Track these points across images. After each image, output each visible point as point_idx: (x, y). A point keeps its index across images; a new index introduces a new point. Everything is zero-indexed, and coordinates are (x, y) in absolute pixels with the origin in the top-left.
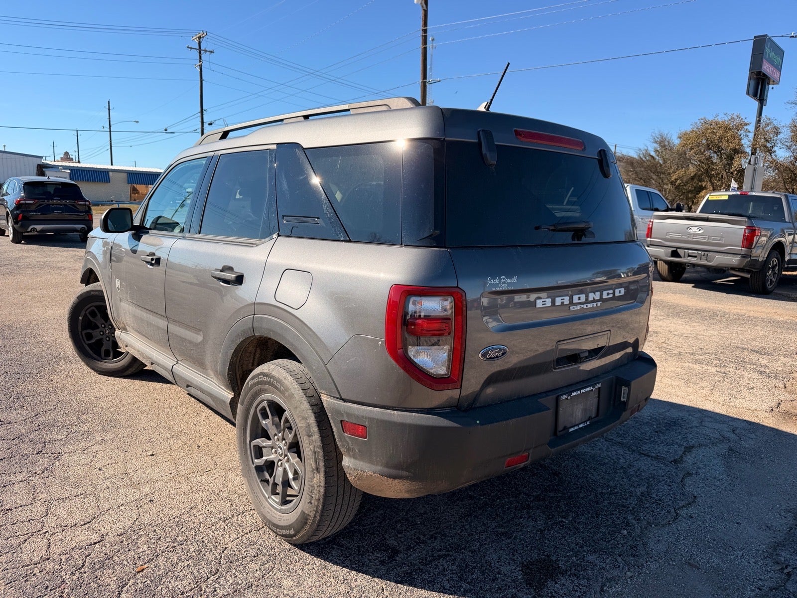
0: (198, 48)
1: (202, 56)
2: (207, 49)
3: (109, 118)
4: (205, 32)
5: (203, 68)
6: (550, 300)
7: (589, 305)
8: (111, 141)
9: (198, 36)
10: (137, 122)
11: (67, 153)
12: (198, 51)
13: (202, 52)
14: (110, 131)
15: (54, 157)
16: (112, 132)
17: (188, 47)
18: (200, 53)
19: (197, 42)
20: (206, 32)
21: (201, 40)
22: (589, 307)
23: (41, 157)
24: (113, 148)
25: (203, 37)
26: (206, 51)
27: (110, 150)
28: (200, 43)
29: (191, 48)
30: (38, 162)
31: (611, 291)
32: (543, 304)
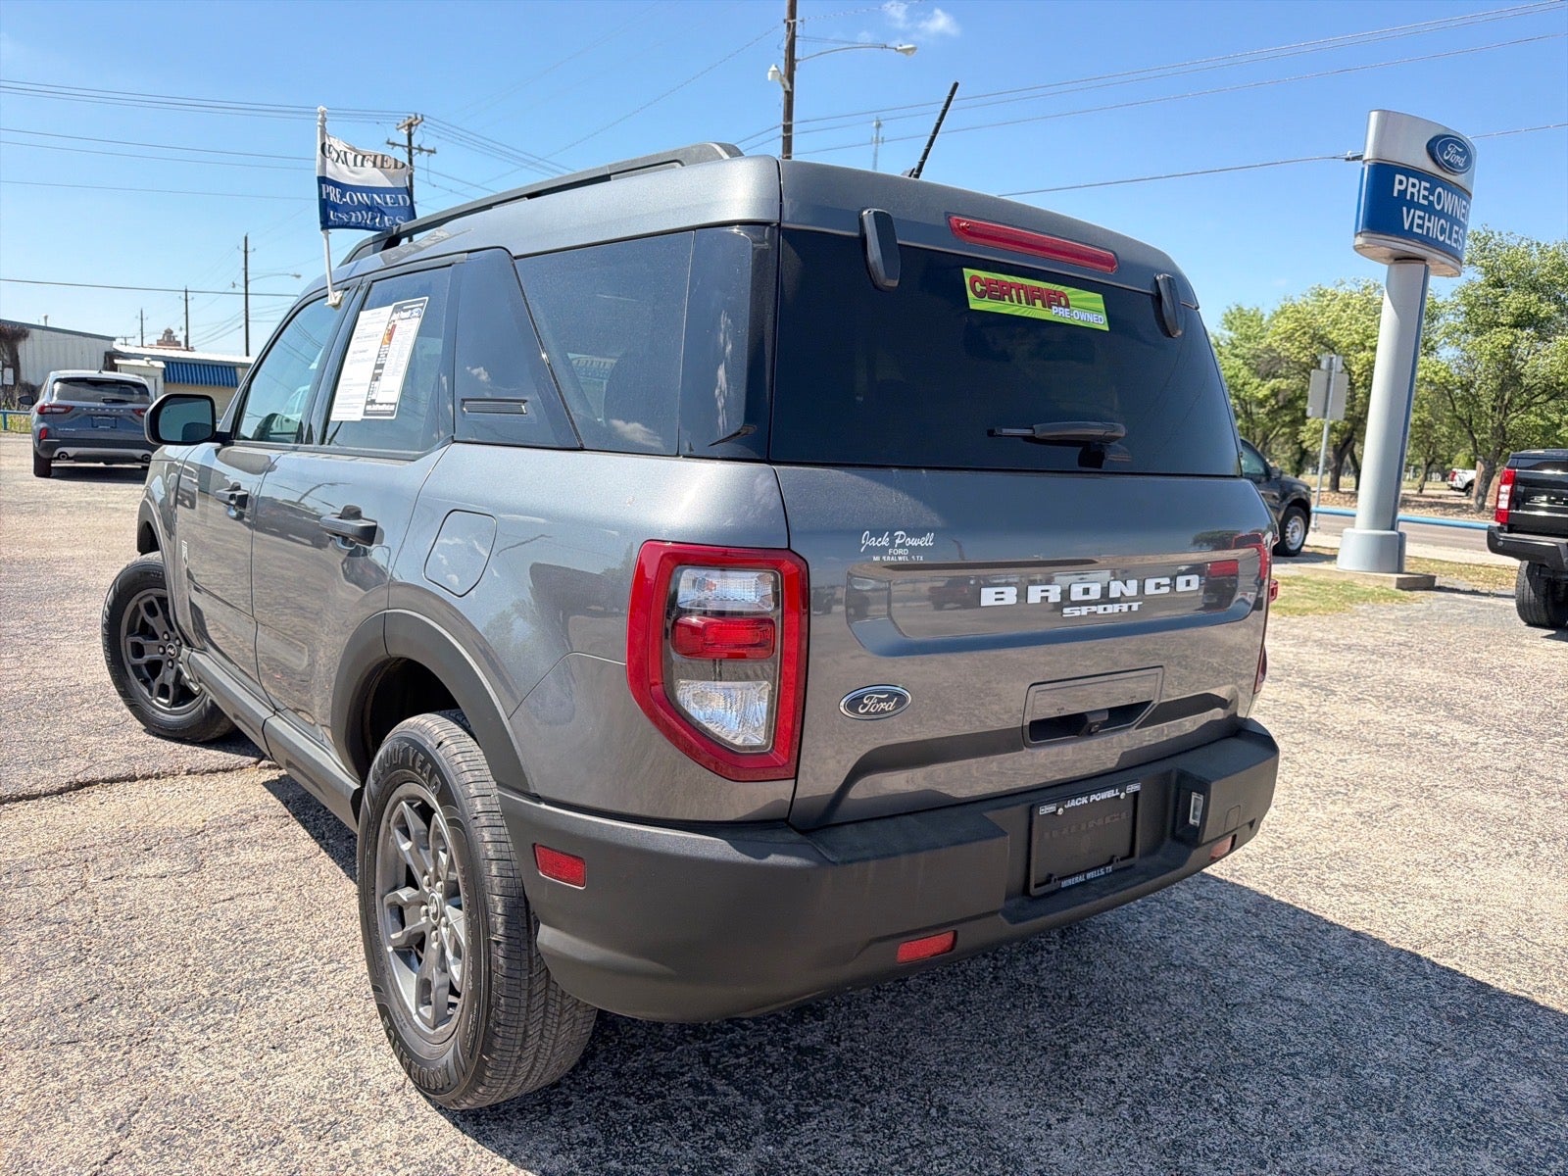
0: (406, 144)
1: (414, 159)
2: (423, 146)
3: (246, 269)
4: (419, 117)
5: (414, 180)
6: (1013, 591)
7: (1109, 606)
8: (247, 311)
9: (407, 122)
10: (298, 276)
11: (169, 333)
12: (407, 149)
13: (414, 152)
14: (246, 294)
15: (142, 338)
16: (249, 297)
17: (388, 143)
18: (410, 153)
19: (406, 132)
20: (422, 116)
21: (413, 130)
22: (1109, 611)
23: (113, 339)
24: (250, 324)
25: (417, 125)
26: (421, 149)
27: (244, 327)
28: (410, 136)
29: (394, 144)
30: (106, 346)
31: (1166, 581)
32: (996, 600)
